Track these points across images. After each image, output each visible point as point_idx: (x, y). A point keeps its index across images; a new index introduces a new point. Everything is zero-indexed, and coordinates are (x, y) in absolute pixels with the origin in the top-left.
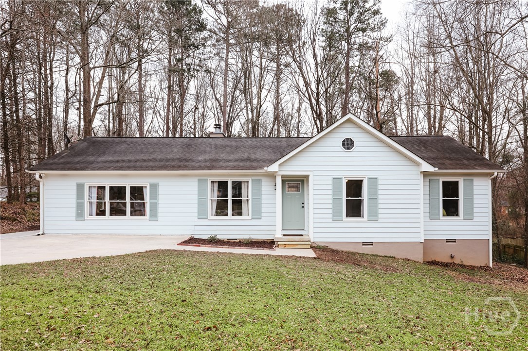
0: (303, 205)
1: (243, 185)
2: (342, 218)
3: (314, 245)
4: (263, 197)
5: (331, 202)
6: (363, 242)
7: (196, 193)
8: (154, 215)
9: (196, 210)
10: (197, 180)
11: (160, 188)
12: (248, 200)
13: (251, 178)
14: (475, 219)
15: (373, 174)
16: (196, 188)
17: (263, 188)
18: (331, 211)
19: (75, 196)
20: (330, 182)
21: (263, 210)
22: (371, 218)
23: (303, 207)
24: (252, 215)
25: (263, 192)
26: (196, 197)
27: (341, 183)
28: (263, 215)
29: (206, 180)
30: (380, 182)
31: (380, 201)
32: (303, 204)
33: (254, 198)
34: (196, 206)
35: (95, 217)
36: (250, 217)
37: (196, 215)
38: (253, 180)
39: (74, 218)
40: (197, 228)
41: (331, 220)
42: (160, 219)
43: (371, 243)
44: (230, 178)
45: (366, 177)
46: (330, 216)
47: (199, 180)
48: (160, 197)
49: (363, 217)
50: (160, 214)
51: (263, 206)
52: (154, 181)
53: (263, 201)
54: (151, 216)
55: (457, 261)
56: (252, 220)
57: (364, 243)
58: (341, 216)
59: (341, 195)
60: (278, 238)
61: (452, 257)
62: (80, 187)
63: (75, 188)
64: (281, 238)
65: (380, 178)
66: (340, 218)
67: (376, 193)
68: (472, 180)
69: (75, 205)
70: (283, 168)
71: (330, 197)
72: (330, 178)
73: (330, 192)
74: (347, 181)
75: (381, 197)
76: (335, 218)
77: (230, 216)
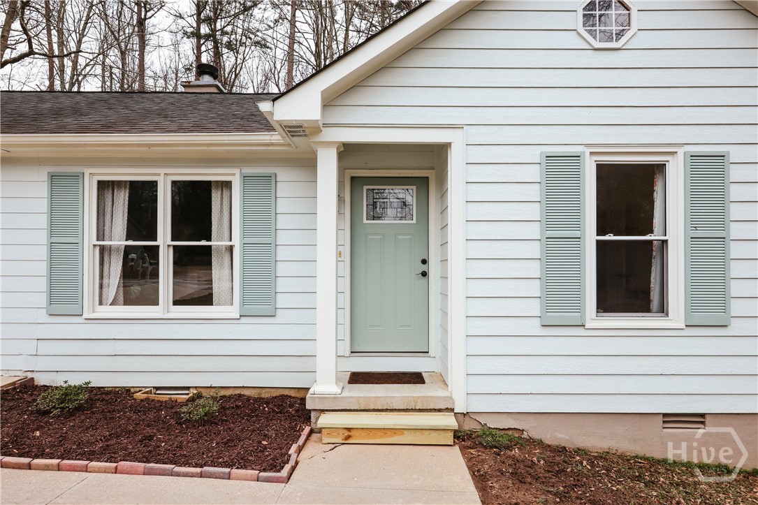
0: (424, 268)
1: (216, 196)
2: (583, 317)
3: (469, 426)
4: (282, 238)
5: (535, 250)
6: (665, 415)
7: (43, 221)
9: (42, 284)
10: (45, 177)
12: (231, 249)
13: (237, 171)
15: (707, 140)
16: (43, 205)
18: (535, 288)
20: (534, 173)
21: (282, 285)
22: (701, 317)
23: (424, 274)
24: (243, 303)
25: (282, 222)
26: (43, 237)
27: (577, 176)
28: (282, 301)
29: (78, 177)
30: (735, 173)
31: (736, 250)
32: (424, 262)
33: (247, 240)
34: (43, 268)
36: (233, 311)
37: (42, 299)
38: (245, 178)
40: (44, 347)
41: (534, 327)
43: (699, 419)
44: (162, 171)
45: (681, 151)
46: (534, 308)
47: (52, 177)
49: (663, 310)
51: (282, 269)
53: (282, 253)
56: (244, 320)
57: (671, 419)
58: (580, 308)
59: (578, 224)
60: (323, 398)
64: (335, 398)
65: (735, 154)
66: (573, 317)
67: (722, 220)
70: (342, 115)
71: (534, 231)
72: (535, 154)
73: (534, 212)
74: (600, 167)
75: (736, 231)
76: (554, 317)
77: (165, 307)
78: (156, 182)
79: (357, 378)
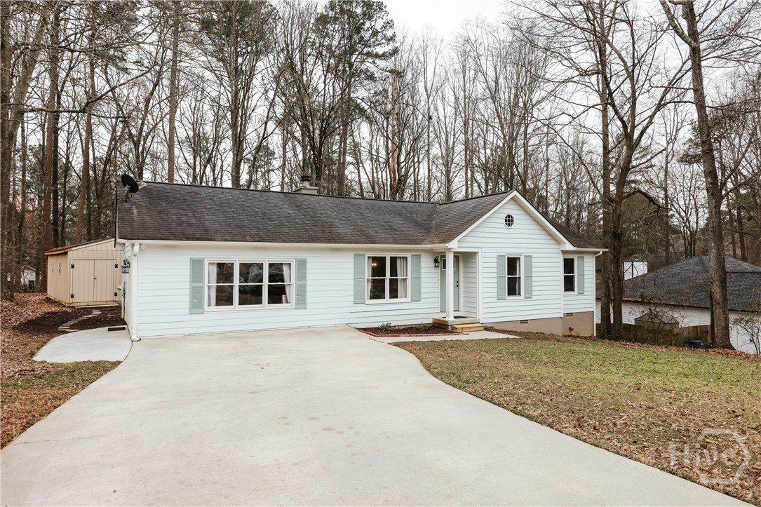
0: (457, 284)
1: (399, 262)
2: (505, 297)
4: (423, 276)
5: (495, 280)
7: (352, 271)
8: (302, 302)
9: (352, 293)
10: (353, 256)
11: (308, 265)
12: (405, 279)
13: (410, 254)
14: (585, 293)
15: (528, 252)
16: (352, 265)
17: (423, 265)
18: (496, 290)
19: (188, 278)
20: (495, 260)
21: (423, 291)
22: (527, 296)
23: (458, 286)
25: (422, 269)
26: (352, 276)
27: (504, 261)
28: (422, 296)
29: (363, 255)
30: (534, 260)
31: (534, 279)
32: (458, 282)
33: (413, 276)
34: (352, 288)
35: (214, 308)
36: (409, 299)
37: (352, 298)
38: (413, 256)
39: (187, 311)
40: (353, 315)
41: (495, 300)
42: (308, 306)
43: (526, 321)
44: (388, 254)
45: (523, 254)
46: (495, 295)
47: (355, 255)
48: (308, 277)
49: (519, 294)
50: (308, 300)
51: (423, 285)
52: (301, 256)
53: (422, 281)
54: (297, 303)
55: (574, 333)
56: (412, 302)
57: (522, 322)
58: (504, 295)
59: (504, 273)
61: (571, 329)
62: (197, 265)
63: (188, 265)
64: (453, 321)
65: (534, 256)
66: (503, 297)
67: (531, 272)
68: (583, 257)
69: (188, 292)
70: (459, 245)
71: (495, 275)
72: (495, 255)
73: (495, 270)
74: (508, 258)
75: (534, 274)
76: (500, 297)
77: (387, 299)
78: (385, 257)
79: (455, 317)
